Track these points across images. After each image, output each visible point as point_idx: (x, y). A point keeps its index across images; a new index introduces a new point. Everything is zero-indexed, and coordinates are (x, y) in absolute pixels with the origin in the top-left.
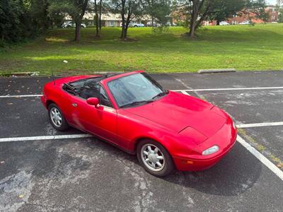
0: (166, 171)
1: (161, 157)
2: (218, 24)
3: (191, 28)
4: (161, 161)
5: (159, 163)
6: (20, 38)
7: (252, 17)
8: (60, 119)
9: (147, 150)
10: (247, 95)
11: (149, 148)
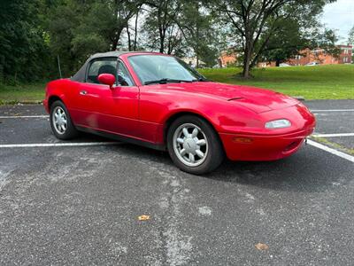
0: (211, 162)
1: (203, 141)
2: (277, 65)
3: (244, 67)
4: (203, 148)
5: (200, 153)
6: (37, 78)
7: (320, 53)
8: (65, 121)
9: (182, 136)
10: (323, 115)
11: (185, 131)
